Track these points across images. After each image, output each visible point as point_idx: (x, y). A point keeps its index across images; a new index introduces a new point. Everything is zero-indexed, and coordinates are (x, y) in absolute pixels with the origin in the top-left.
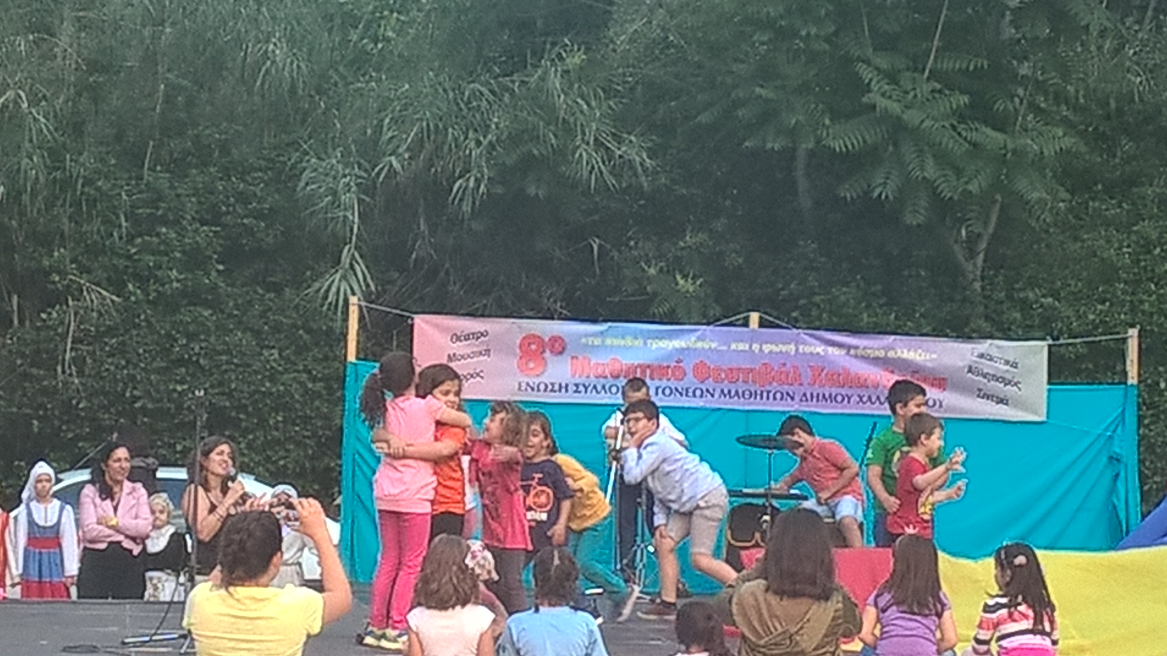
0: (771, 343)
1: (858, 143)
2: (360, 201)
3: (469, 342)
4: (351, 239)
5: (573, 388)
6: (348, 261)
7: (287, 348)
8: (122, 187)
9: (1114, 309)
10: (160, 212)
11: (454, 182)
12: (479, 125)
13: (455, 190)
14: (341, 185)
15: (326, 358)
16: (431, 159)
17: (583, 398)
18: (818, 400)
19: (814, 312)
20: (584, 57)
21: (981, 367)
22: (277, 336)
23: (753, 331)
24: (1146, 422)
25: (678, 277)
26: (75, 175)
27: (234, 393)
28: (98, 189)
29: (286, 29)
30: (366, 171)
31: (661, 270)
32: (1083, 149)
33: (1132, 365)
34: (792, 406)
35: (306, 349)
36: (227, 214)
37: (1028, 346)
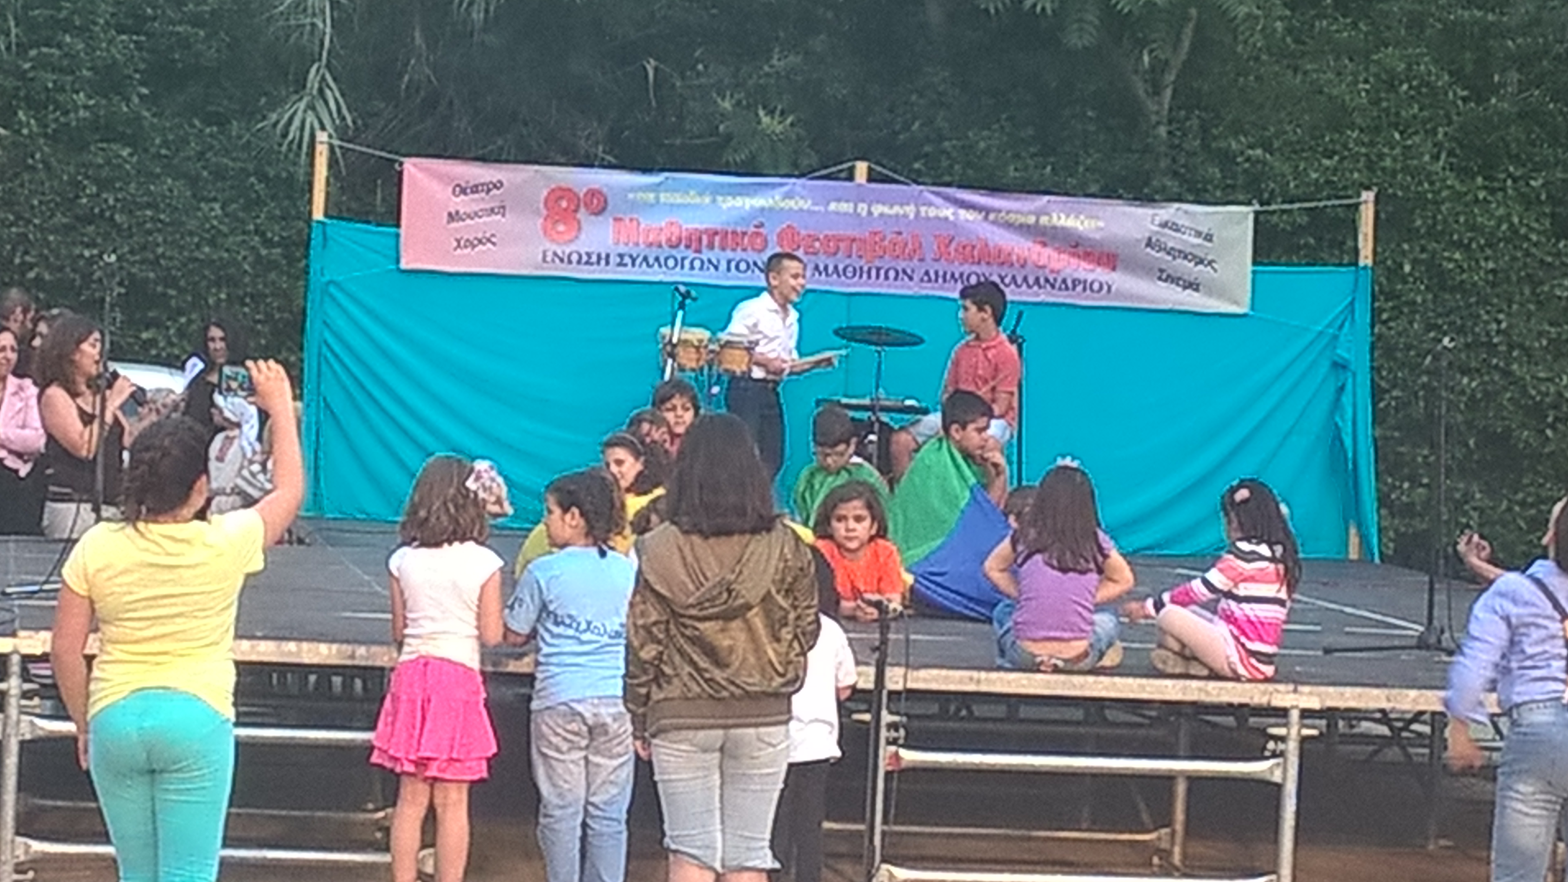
0: (884, 204)
2: (334, 3)
3: (476, 196)
4: (320, 55)
5: (616, 260)
6: (316, 86)
7: (233, 202)
9: (1345, 163)
10: (63, 14)
15: (286, 215)
17: (629, 273)
18: (945, 280)
19: (945, 163)
21: (1163, 239)
22: (219, 184)
23: (860, 185)
24: (1385, 316)
25: (761, 113)
27: (162, 262)
31: (739, 103)
33: (1366, 240)
34: (909, 288)
35: (259, 202)
36: (155, 19)
37: (1229, 212)
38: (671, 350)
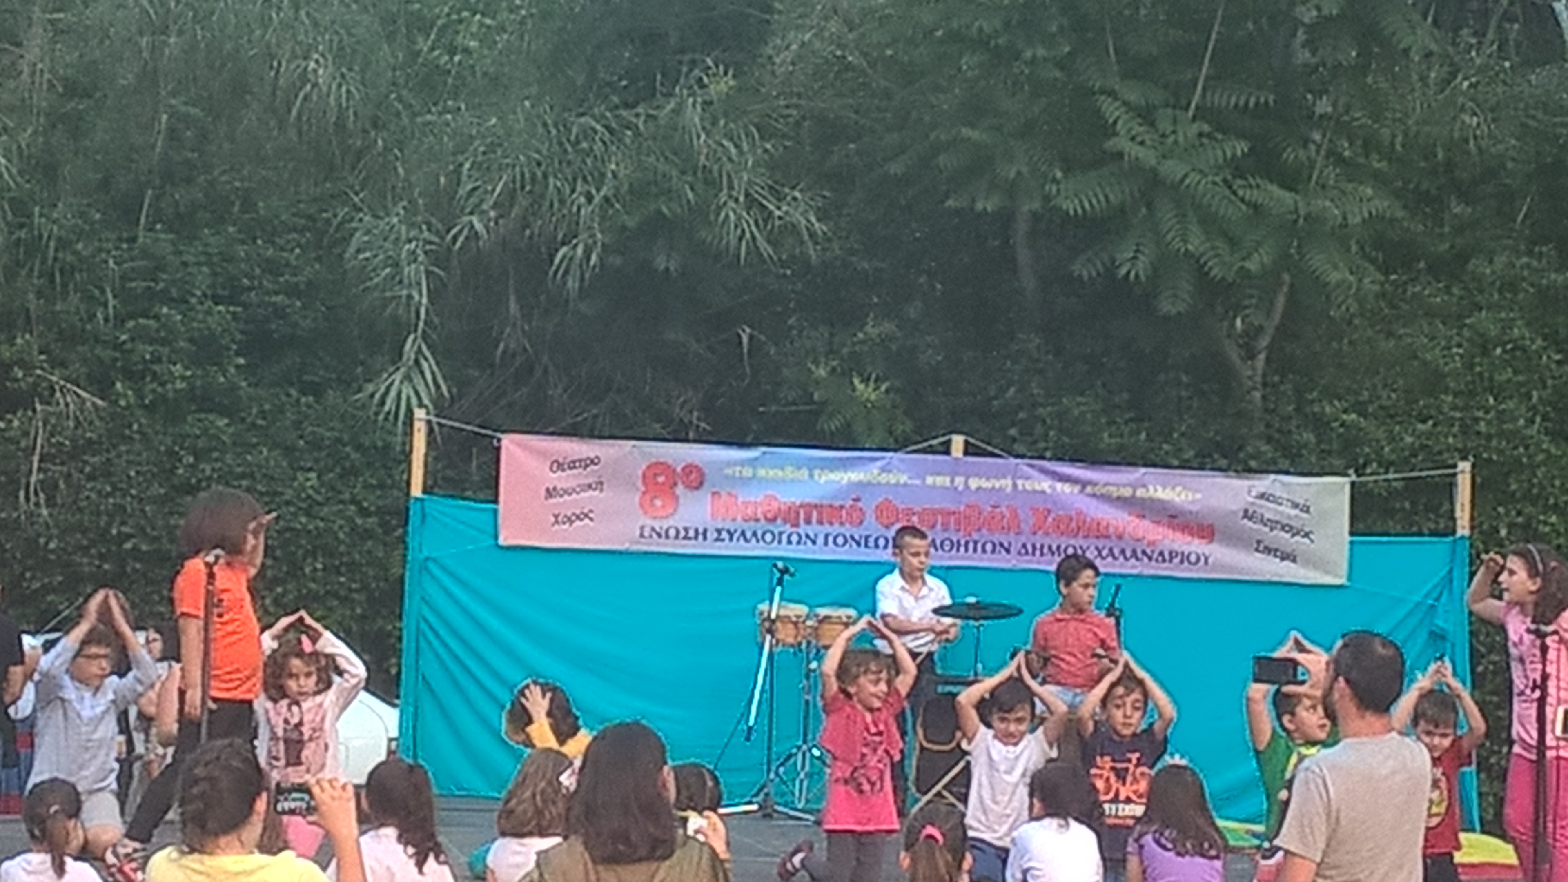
0: (981, 477)
1: (1099, 202)
2: (428, 273)
3: (575, 471)
4: (417, 325)
5: (714, 535)
6: (413, 356)
7: (329, 471)
8: (109, 252)
9: (1440, 428)
10: (161, 285)
11: (557, 250)
12: (592, 174)
13: (557, 261)
14: (403, 255)
15: (382, 486)
16: (524, 218)
17: (727, 548)
18: (1042, 554)
19: (1039, 429)
20: (731, 83)
21: (1259, 511)
22: (316, 454)
23: (957, 459)
25: (856, 380)
26: (46, 235)
28: (76, 253)
29: (331, 41)
30: (437, 233)
31: (834, 369)
32: (1400, 214)
33: (1463, 510)
34: (1009, 561)
35: (354, 472)
36: (250, 289)
37: (1324, 484)
38: (770, 626)
